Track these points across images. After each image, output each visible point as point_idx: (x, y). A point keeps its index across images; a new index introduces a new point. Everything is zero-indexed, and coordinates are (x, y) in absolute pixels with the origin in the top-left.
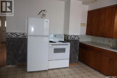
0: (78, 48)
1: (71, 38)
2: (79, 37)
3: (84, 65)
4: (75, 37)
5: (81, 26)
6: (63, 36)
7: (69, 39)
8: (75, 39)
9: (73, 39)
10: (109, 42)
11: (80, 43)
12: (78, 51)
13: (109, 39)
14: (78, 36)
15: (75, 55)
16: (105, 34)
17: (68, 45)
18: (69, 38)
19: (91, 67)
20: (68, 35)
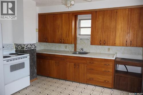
0: (36, 59)
1: (27, 48)
2: (36, 46)
3: (44, 78)
4: (32, 45)
5: (36, 32)
6: (13, 47)
7: (25, 49)
8: (32, 48)
9: (30, 49)
10: (66, 48)
11: (37, 53)
12: (36, 63)
13: (66, 45)
14: (34, 44)
15: (33, 68)
16: (63, 40)
17: (27, 57)
18: (25, 47)
19: (54, 78)
20: (23, 45)
